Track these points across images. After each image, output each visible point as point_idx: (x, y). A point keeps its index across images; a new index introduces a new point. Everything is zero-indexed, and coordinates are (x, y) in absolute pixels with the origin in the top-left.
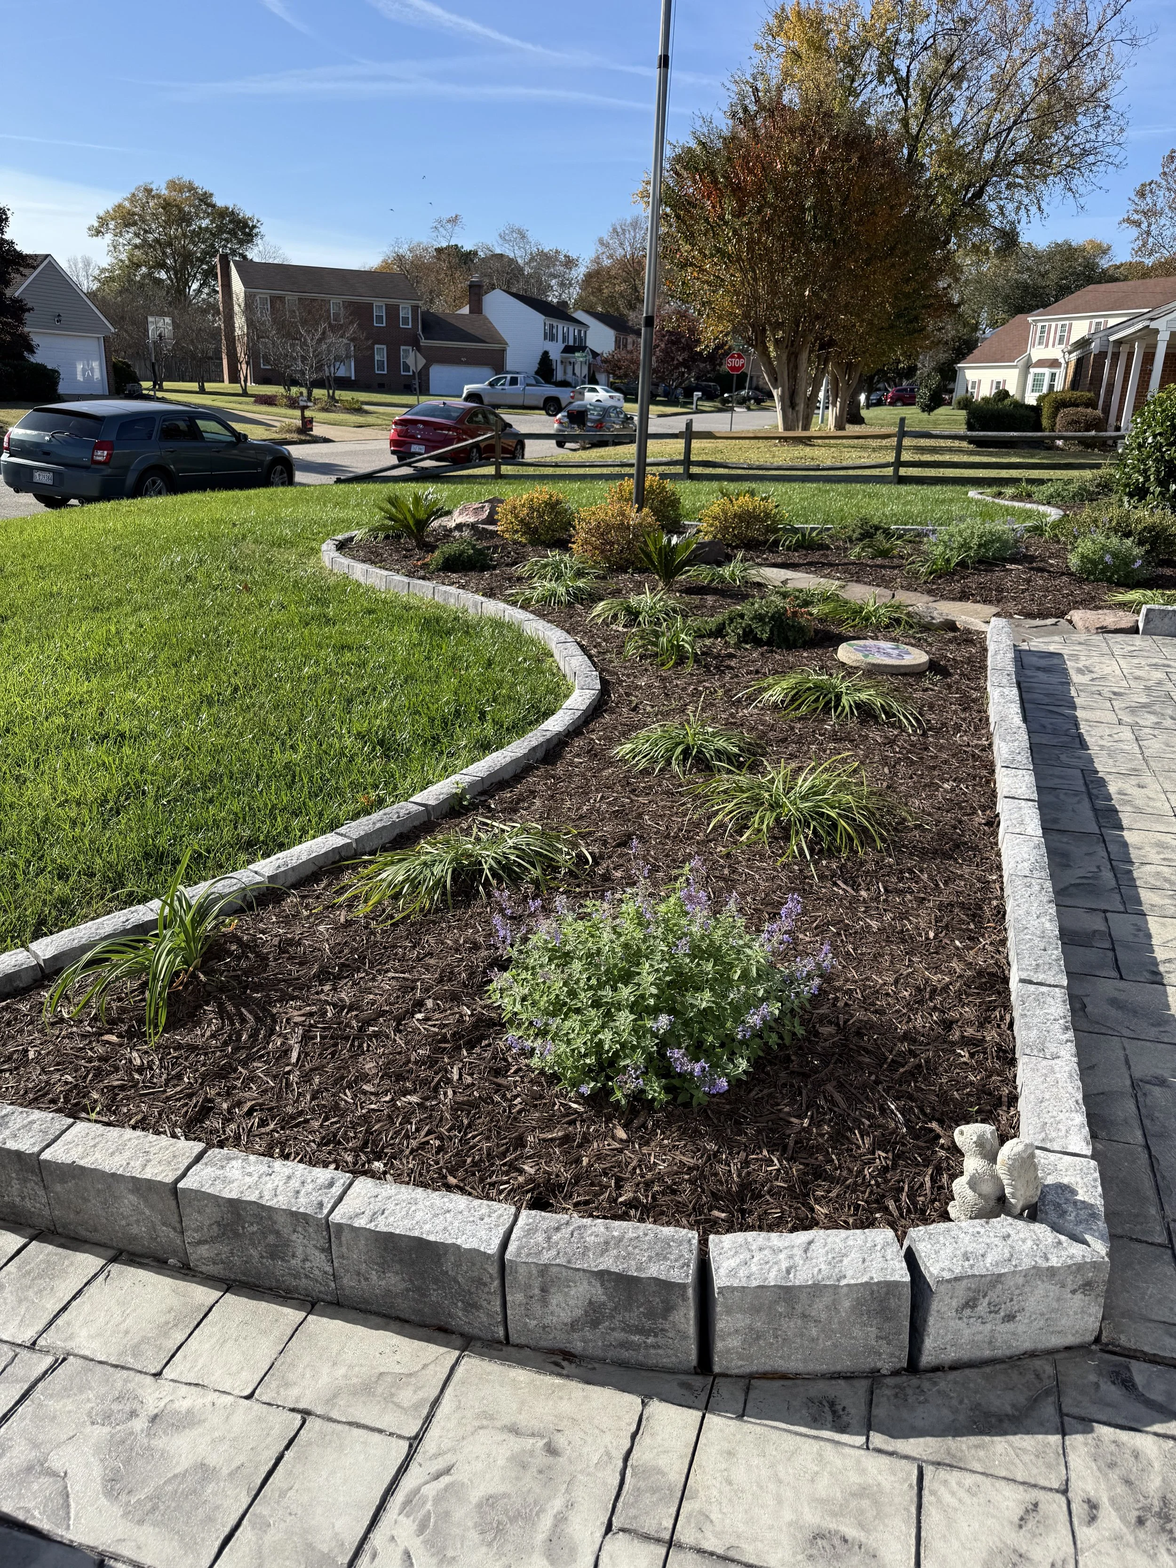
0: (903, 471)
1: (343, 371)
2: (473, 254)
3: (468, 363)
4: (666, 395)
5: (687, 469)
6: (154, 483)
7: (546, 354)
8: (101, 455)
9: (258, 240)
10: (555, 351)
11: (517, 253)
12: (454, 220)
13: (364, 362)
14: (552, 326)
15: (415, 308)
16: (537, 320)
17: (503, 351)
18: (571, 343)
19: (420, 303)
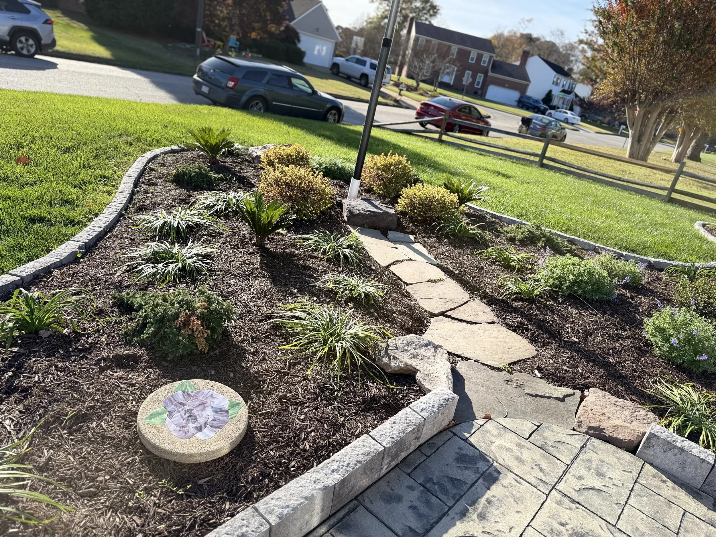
0: (674, 195)
1: (446, 79)
2: (538, 39)
3: (509, 88)
4: (609, 124)
5: (541, 161)
6: (257, 104)
7: (550, 91)
8: (231, 84)
9: (438, 16)
10: (556, 91)
11: (558, 42)
12: (529, 21)
13: (459, 78)
14: (558, 79)
15: (491, 57)
16: (552, 73)
17: (527, 86)
18: (566, 88)
19: (494, 55)
